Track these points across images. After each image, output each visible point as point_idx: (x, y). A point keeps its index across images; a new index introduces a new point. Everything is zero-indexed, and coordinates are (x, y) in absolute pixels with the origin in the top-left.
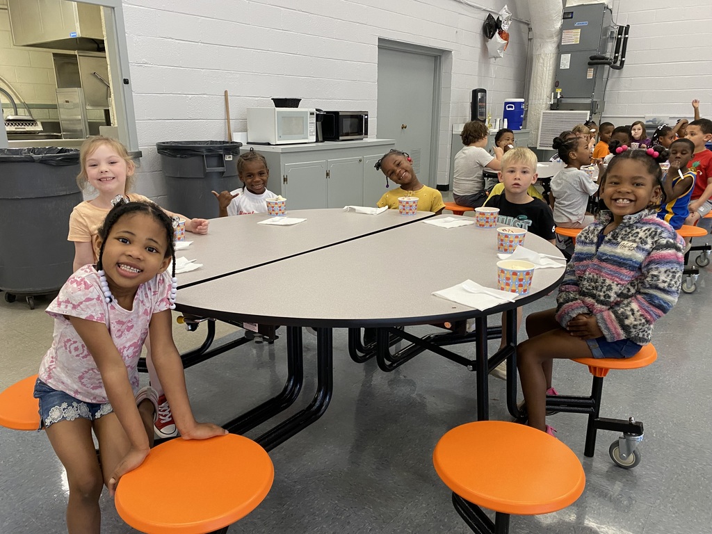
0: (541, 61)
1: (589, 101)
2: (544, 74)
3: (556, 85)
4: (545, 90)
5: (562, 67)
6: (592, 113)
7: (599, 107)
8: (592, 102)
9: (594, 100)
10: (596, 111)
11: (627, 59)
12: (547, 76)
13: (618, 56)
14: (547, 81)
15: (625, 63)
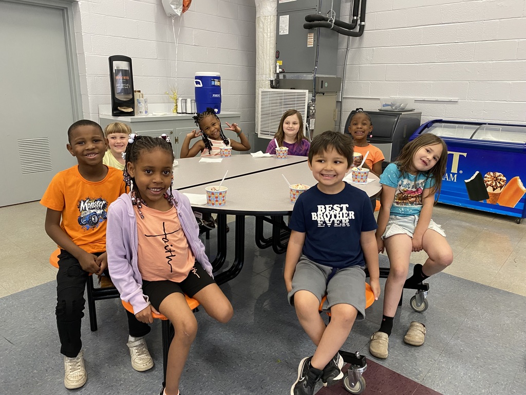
0: (261, 25)
1: (310, 77)
2: (265, 43)
3: (278, 57)
4: (268, 62)
5: (281, 33)
6: (315, 92)
7: (326, 85)
8: (315, 78)
9: (317, 75)
10: (320, 90)
11: (367, 23)
12: (268, 45)
13: (357, 20)
14: (268, 51)
15: (366, 28)
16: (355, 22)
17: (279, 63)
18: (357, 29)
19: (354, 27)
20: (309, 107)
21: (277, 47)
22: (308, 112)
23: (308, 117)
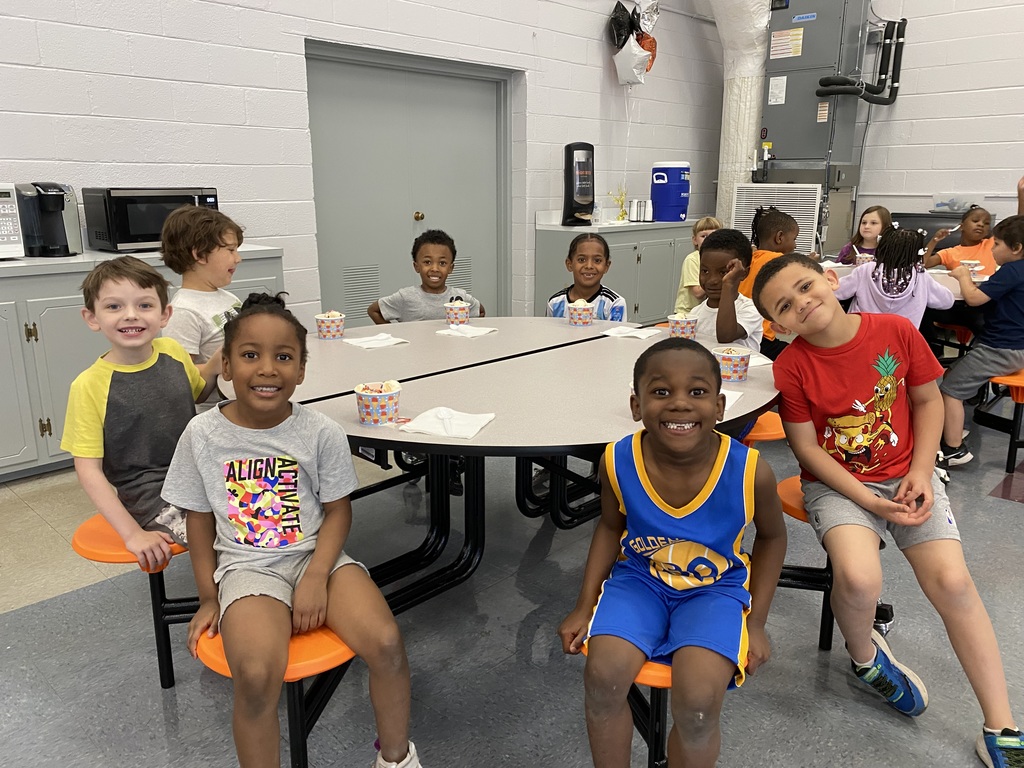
0: (736, 91)
1: (822, 165)
2: (741, 116)
3: (763, 135)
4: (744, 145)
5: (772, 102)
6: (827, 189)
7: (843, 176)
8: (829, 167)
9: (831, 163)
10: (837, 185)
11: (903, 85)
12: (747, 119)
13: (886, 80)
14: (746, 128)
15: (900, 92)
16: (882, 82)
17: (767, 146)
18: (886, 93)
19: (881, 90)
20: (821, 209)
21: (762, 123)
22: (820, 216)
23: (819, 223)
